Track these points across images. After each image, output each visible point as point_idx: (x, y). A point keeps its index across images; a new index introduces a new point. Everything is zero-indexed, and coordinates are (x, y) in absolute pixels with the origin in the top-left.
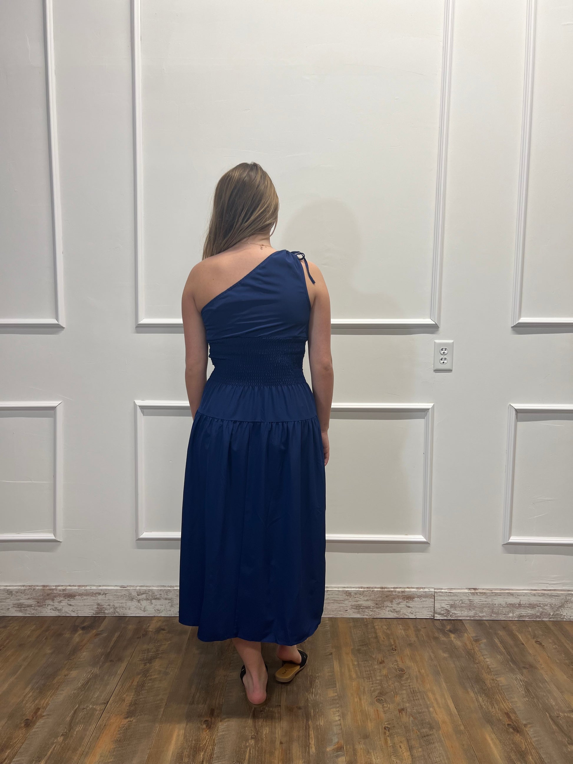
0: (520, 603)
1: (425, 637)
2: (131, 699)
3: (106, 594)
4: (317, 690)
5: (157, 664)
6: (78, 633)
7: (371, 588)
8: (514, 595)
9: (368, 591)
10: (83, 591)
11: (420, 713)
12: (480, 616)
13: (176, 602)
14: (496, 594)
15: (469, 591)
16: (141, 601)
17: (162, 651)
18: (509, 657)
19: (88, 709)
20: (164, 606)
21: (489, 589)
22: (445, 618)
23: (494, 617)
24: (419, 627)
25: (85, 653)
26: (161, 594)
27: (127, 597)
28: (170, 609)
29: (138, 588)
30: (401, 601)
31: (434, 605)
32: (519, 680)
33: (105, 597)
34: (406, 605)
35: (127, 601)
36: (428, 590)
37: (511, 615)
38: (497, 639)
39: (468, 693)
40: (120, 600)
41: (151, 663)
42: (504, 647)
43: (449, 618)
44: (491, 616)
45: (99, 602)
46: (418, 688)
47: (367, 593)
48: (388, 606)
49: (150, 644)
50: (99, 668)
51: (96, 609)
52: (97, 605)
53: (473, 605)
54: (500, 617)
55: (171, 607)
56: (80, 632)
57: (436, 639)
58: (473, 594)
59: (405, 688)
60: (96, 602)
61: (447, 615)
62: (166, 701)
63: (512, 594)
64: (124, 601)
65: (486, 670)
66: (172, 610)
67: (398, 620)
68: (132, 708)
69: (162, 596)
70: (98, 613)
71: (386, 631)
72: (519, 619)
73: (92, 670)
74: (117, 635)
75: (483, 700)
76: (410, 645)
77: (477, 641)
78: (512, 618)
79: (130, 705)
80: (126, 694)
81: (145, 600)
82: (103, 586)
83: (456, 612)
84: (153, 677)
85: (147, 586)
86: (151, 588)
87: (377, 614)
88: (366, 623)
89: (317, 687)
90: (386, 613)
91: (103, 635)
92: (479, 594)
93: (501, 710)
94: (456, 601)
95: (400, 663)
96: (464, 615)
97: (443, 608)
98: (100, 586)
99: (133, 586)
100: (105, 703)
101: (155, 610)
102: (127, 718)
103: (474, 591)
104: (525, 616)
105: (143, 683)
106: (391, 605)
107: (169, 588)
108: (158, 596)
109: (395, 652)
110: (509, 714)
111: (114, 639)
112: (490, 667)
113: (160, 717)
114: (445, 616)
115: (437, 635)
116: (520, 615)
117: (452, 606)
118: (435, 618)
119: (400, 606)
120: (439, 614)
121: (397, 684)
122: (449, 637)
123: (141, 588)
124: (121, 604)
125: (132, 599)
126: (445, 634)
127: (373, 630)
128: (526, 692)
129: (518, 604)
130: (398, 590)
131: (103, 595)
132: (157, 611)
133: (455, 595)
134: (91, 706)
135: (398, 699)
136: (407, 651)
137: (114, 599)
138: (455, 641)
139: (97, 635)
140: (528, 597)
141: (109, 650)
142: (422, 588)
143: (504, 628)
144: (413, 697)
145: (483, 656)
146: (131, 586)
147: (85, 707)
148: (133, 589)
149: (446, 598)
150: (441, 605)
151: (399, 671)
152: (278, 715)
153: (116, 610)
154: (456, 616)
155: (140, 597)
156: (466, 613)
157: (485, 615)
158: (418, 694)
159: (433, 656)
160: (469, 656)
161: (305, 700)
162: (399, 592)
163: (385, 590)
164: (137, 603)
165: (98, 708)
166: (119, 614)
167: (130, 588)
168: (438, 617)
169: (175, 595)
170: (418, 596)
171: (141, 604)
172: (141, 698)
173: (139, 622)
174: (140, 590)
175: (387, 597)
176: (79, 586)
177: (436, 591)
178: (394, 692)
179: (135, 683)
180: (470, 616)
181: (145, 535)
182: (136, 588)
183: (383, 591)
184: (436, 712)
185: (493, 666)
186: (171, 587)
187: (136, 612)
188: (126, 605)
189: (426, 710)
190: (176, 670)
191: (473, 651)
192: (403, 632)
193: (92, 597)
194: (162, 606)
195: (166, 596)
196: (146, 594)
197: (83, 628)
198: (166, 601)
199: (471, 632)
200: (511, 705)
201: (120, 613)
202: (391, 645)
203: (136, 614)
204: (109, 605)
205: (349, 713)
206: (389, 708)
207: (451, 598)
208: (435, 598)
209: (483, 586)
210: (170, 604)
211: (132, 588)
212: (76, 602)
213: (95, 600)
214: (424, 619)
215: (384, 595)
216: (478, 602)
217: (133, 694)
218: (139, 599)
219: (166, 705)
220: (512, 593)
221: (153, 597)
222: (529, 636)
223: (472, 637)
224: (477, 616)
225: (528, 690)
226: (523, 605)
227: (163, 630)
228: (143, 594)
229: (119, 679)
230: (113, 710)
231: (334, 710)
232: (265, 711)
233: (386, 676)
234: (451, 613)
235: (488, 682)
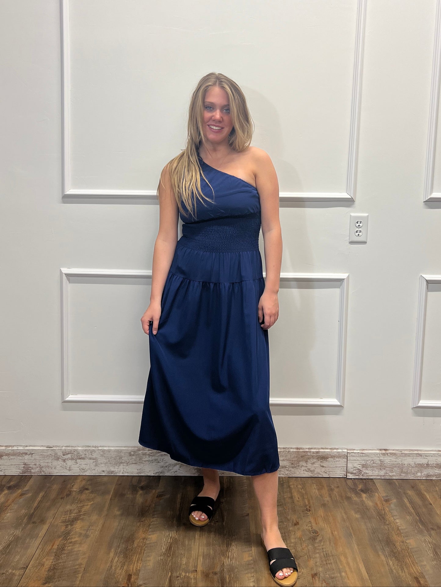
0: (428, 463)
1: (338, 497)
2: (50, 563)
3: (32, 454)
4: (233, 554)
5: (78, 526)
6: (4, 493)
7: (287, 449)
8: (423, 456)
9: (285, 452)
10: (10, 451)
11: (332, 578)
12: (390, 476)
13: (100, 462)
14: (406, 455)
15: (380, 452)
16: (67, 461)
17: (85, 512)
18: (418, 518)
19: (7, 574)
20: (88, 466)
21: (399, 450)
22: (357, 477)
23: (403, 476)
24: (333, 487)
25: (8, 514)
26: (86, 454)
27: (53, 456)
28: (95, 469)
29: (64, 448)
30: (315, 461)
31: (347, 465)
32: (428, 542)
33: (32, 457)
34: (320, 465)
35: (53, 461)
36: (341, 451)
37: (419, 474)
38: (406, 499)
39: (379, 556)
40: (45, 460)
41: (72, 525)
42: (413, 508)
43: (361, 477)
44: (401, 475)
45: (26, 461)
46: (331, 551)
47: (284, 453)
48: (303, 466)
49: (72, 505)
50: (21, 530)
51: (23, 468)
52: (24, 464)
53: (384, 465)
54: (409, 477)
55: (95, 466)
56: (6, 492)
57: (348, 498)
58: (384, 454)
59: (318, 551)
60: (23, 461)
61: (359, 475)
62: (84, 565)
63: (420, 455)
64: (50, 461)
65: (396, 531)
66: (96, 469)
67: (313, 478)
68: (51, 573)
69: (87, 456)
70: (25, 472)
71: (301, 490)
72: (427, 479)
73: (14, 532)
74: (41, 495)
75: (393, 565)
76: (324, 505)
77: (387, 501)
78: (420, 477)
79: (48, 570)
80: (46, 558)
81: (70, 459)
82: (30, 446)
83: (367, 472)
84: (73, 540)
85: (72, 447)
86: (76, 448)
87: (292, 474)
88: (282, 482)
89: (233, 551)
90: (301, 473)
91: (27, 496)
92: (389, 455)
93: (410, 574)
94: (368, 461)
95: (314, 524)
96: (375, 474)
97: (355, 467)
98: (27, 446)
99: (59, 446)
100: (24, 568)
101: (80, 469)
102: (46, 583)
103: (384, 452)
104: (433, 476)
105: (63, 547)
106: (306, 465)
107: (94, 449)
108: (83, 456)
109: (309, 513)
110: (418, 578)
111: (39, 499)
112: (400, 528)
113: (78, 583)
114: (357, 475)
115: (349, 494)
116: (427, 474)
117: (364, 466)
118: (348, 477)
119: (314, 465)
120: (352, 473)
121: (310, 547)
122: (360, 497)
123: (66, 448)
124: (47, 464)
125: (58, 459)
126: (357, 493)
127: (288, 489)
128: (434, 555)
129: (426, 465)
130: (312, 450)
131: (30, 455)
132: (81, 470)
133: (367, 455)
134: (10, 571)
135: (311, 563)
136: (321, 512)
137: (40, 459)
138: (366, 501)
139: (22, 495)
140: (436, 458)
141: (32, 511)
142: (336, 449)
143: (413, 487)
144: (326, 561)
145: (393, 516)
146: (56, 446)
147: (4, 572)
148: (59, 449)
149: (358, 458)
150: (354, 464)
151: (313, 533)
152: (194, 581)
153: (43, 469)
154: (367, 476)
155: (66, 457)
156: (377, 472)
157: (395, 475)
158: (331, 558)
159: (345, 517)
160: (380, 517)
161: (221, 565)
162: (314, 453)
163: (301, 450)
164: (62, 463)
165: (17, 573)
166: (45, 473)
167: (56, 448)
168: (350, 476)
169: (100, 455)
170: (332, 456)
171: (66, 464)
172: (60, 563)
173: (64, 481)
174: (65, 450)
175: (302, 457)
176: (6, 446)
177: (348, 451)
178: (307, 556)
179: (55, 547)
180: (381, 476)
181: (71, 398)
182: (62, 448)
183: (298, 452)
184: (348, 577)
185: (402, 527)
186: (95, 447)
187: (61, 471)
188: (52, 464)
189: (339, 575)
190: (97, 533)
191: (383, 512)
192: (317, 492)
193: (18, 457)
194: (86, 466)
195: (90, 456)
196: (71, 454)
197: (9, 488)
198: (91, 461)
199: (382, 492)
200: (420, 568)
201: (47, 472)
202: (306, 506)
203: (62, 473)
204: (35, 465)
205: (264, 580)
206: (303, 573)
207: (363, 458)
208: (348, 458)
209: (393, 447)
210: (94, 464)
211: (57, 448)
212: (3, 461)
213: (22, 459)
214: (337, 478)
215: (300, 455)
216: (389, 462)
217: (52, 558)
218: (64, 459)
219: (84, 570)
220: (420, 453)
221: (78, 457)
222: (437, 496)
223: (383, 497)
224: (387, 476)
225: (436, 553)
226: (431, 466)
227: (87, 489)
228: (69, 454)
229: (40, 542)
230: (32, 575)
231: (250, 575)
232: (182, 577)
233: (300, 539)
234: (363, 473)
235: (398, 544)
